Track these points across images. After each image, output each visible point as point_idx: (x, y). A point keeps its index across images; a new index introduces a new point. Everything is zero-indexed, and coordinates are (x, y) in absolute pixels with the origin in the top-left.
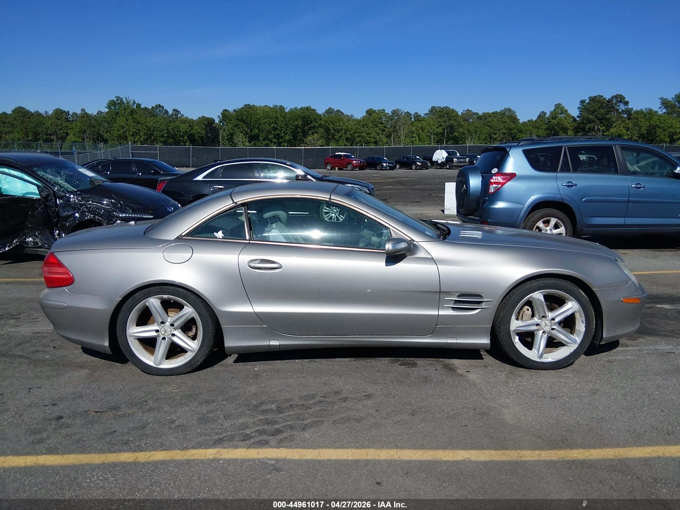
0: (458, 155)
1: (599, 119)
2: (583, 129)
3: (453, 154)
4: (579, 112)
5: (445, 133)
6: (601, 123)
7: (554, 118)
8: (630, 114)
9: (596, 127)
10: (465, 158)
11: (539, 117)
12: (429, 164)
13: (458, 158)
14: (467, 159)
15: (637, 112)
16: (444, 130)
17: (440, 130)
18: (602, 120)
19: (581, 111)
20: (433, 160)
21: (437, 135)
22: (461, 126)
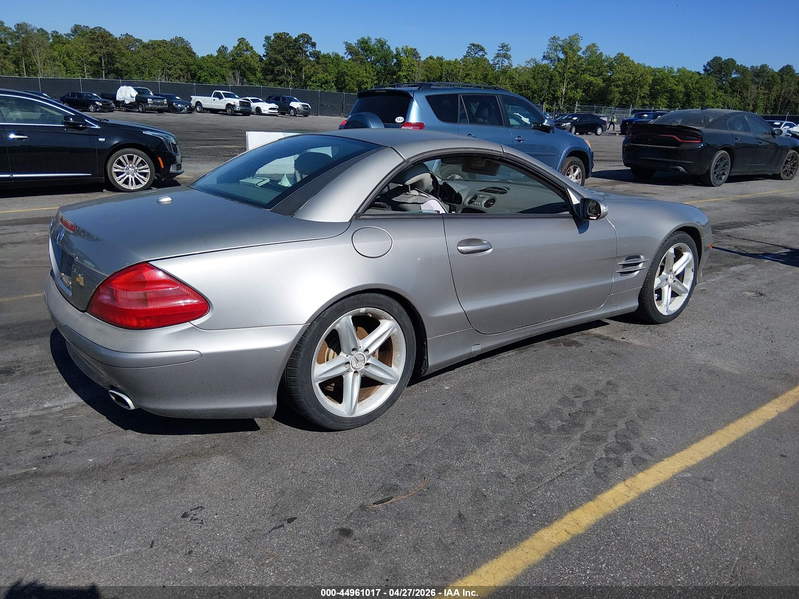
0: (151, 94)
1: (288, 61)
2: (272, 72)
3: (144, 93)
4: (265, 51)
5: (103, 63)
6: (290, 65)
7: (240, 55)
8: (318, 58)
9: (285, 69)
10: (163, 99)
11: (219, 51)
12: (113, 105)
13: (153, 99)
14: (165, 100)
15: (324, 56)
16: (100, 58)
17: (95, 58)
18: (290, 62)
19: (268, 50)
20: (117, 99)
21: (91, 65)
22: (124, 55)
